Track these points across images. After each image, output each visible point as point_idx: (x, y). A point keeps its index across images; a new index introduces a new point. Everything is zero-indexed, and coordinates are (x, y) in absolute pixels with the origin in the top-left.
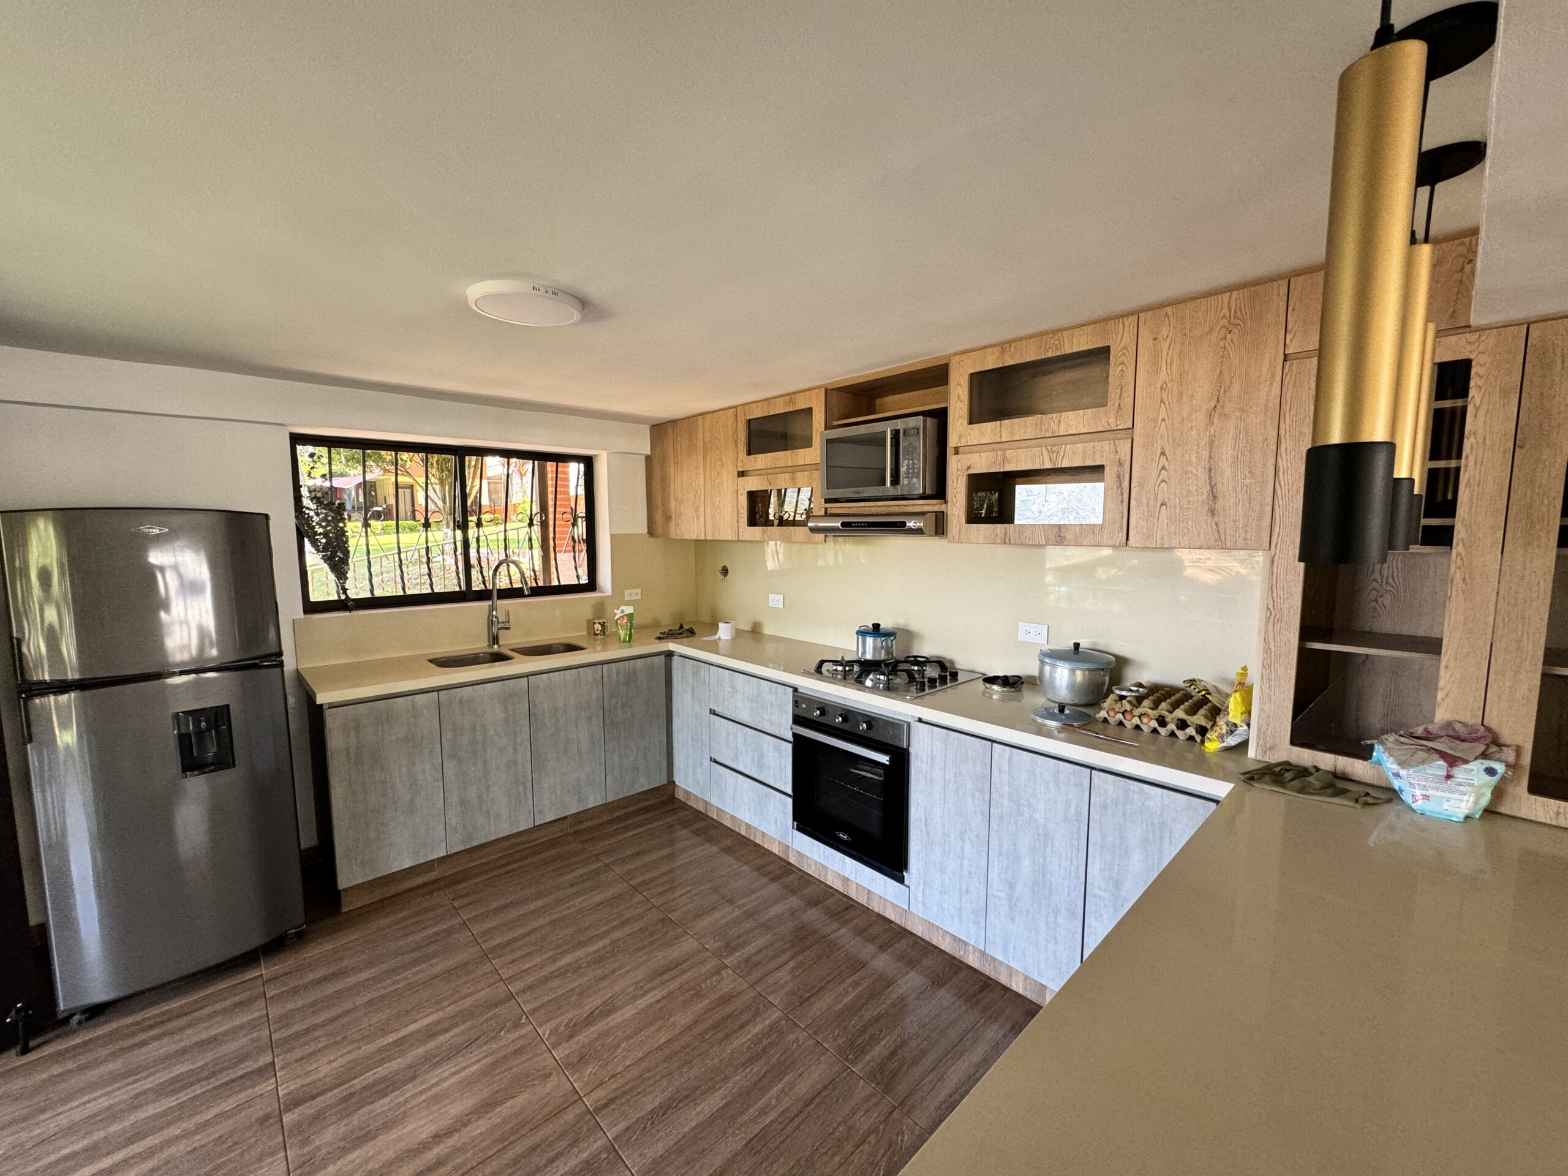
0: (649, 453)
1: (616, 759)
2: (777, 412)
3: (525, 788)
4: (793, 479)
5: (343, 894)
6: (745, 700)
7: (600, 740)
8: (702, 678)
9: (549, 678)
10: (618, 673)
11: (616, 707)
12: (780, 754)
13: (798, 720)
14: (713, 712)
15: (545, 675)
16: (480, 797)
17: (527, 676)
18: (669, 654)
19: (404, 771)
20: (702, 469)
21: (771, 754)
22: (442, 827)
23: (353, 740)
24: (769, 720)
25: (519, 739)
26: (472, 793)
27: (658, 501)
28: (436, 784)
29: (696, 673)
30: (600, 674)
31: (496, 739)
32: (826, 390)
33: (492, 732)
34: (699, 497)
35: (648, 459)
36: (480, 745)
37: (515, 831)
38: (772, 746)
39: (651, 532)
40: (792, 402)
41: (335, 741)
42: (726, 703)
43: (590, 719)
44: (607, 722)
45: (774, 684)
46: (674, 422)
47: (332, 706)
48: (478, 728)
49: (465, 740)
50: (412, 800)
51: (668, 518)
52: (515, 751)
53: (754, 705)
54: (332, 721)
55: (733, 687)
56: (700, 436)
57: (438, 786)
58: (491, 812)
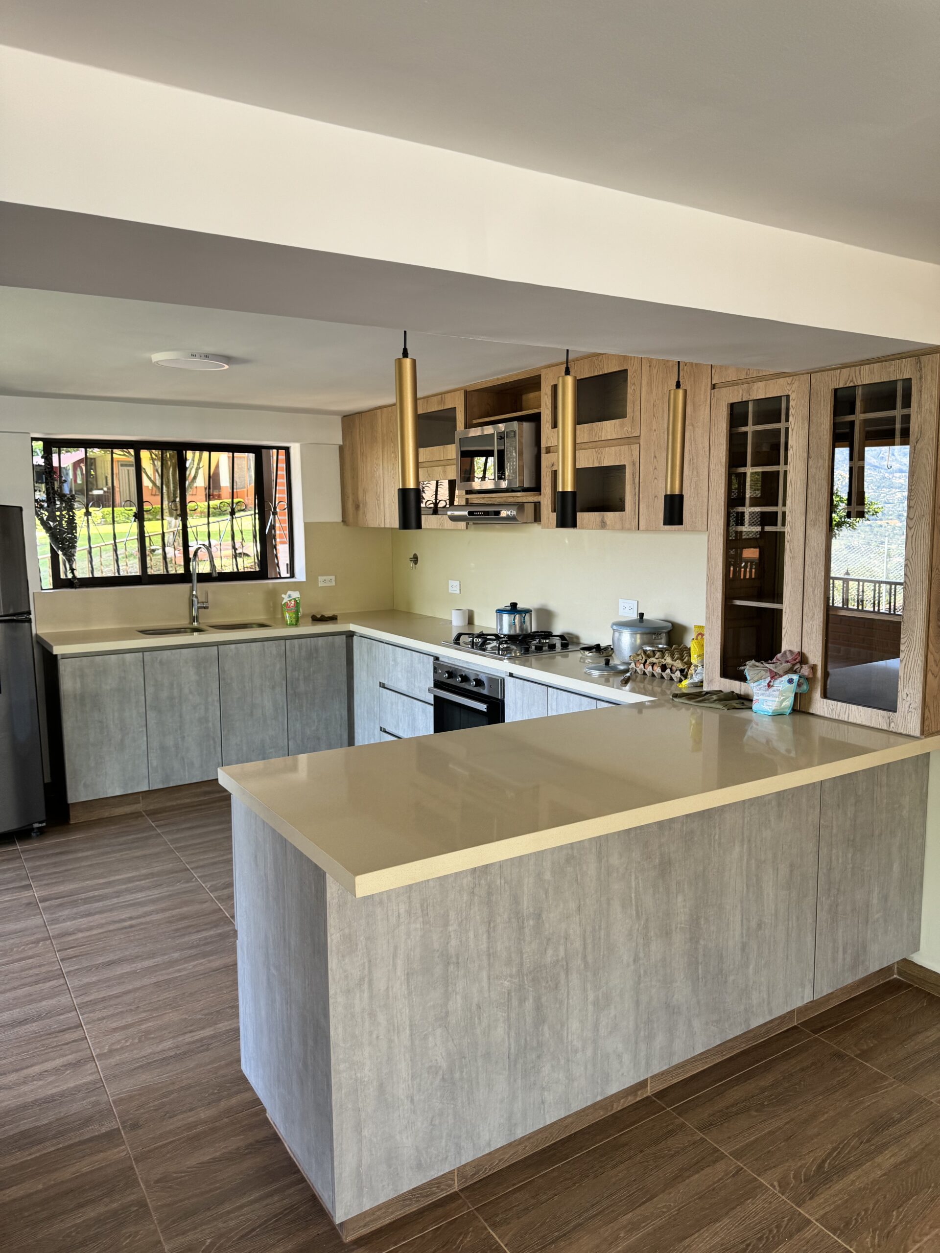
0: (341, 443)
1: (298, 726)
2: (433, 410)
3: (215, 743)
4: (445, 472)
5: (70, 806)
6: (403, 671)
7: (283, 707)
8: (374, 655)
9: (236, 648)
10: (300, 648)
11: (298, 679)
12: (426, 716)
13: (438, 684)
14: (383, 686)
15: (233, 646)
16: (176, 746)
17: (217, 645)
18: (350, 635)
19: (116, 714)
20: (381, 459)
21: (420, 718)
22: (145, 766)
23: (78, 685)
24: (419, 687)
25: (210, 699)
26: (170, 741)
27: (349, 491)
28: (141, 729)
29: (370, 650)
30: (284, 648)
31: (191, 697)
32: (466, 392)
33: (186, 690)
34: (380, 487)
35: (341, 448)
36: (177, 701)
37: (205, 779)
38: (421, 710)
39: (344, 521)
40: (442, 401)
41: (68, 684)
42: (390, 675)
43: (273, 688)
44: (290, 691)
45: (422, 655)
46: (360, 413)
47: (65, 657)
48: (175, 686)
49: (164, 694)
50: (122, 740)
51: (357, 507)
52: (207, 710)
53: (409, 675)
54: (65, 670)
55: (395, 660)
56: (380, 429)
57: (142, 731)
58: (186, 760)
